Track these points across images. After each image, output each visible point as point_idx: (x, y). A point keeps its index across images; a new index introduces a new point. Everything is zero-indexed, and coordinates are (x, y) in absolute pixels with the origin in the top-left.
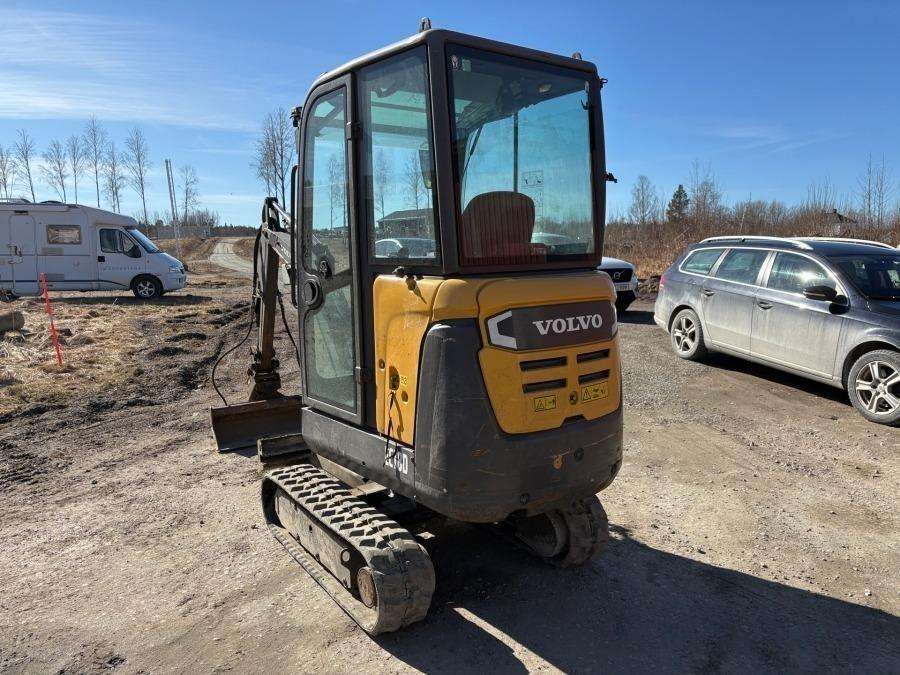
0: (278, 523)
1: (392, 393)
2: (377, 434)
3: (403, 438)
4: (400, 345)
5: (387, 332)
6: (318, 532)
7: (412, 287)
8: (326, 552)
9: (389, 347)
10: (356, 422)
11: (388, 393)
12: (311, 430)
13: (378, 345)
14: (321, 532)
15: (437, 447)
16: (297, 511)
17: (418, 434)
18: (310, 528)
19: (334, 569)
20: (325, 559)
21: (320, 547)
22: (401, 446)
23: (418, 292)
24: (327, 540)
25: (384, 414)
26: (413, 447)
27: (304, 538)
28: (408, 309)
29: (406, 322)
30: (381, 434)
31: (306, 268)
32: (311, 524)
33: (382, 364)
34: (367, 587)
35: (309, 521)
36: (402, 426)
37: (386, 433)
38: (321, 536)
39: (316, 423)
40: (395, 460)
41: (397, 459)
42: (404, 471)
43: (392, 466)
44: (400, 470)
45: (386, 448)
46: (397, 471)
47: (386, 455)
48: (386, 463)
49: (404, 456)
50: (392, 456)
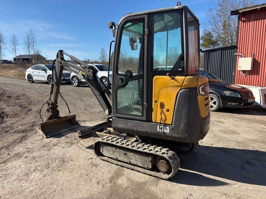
0: (103, 155)
1: (162, 110)
2: (153, 122)
3: (167, 122)
4: (166, 96)
5: (159, 92)
6: (130, 154)
7: (173, 79)
8: (135, 160)
9: (160, 97)
10: (143, 120)
11: (159, 110)
12: (117, 124)
13: (154, 96)
14: (133, 154)
15: (184, 124)
16: (116, 149)
17: (175, 121)
18: (125, 154)
19: (140, 165)
20: (135, 162)
21: (132, 159)
22: (165, 125)
23: (176, 80)
24: (137, 156)
25: (157, 116)
26: (172, 125)
27: (121, 158)
28: (171, 85)
29: (169, 89)
30: (155, 123)
31: (118, 74)
32: (126, 152)
33: (156, 102)
34: (164, 166)
35: (125, 152)
36: (166, 120)
37: (157, 122)
38: (132, 155)
39: (120, 122)
40: (163, 129)
41: (164, 129)
42: (167, 132)
43: (161, 131)
44: (165, 132)
45: (158, 126)
46: (164, 132)
47: (158, 128)
48: (158, 130)
49: (167, 128)
50: (161, 128)
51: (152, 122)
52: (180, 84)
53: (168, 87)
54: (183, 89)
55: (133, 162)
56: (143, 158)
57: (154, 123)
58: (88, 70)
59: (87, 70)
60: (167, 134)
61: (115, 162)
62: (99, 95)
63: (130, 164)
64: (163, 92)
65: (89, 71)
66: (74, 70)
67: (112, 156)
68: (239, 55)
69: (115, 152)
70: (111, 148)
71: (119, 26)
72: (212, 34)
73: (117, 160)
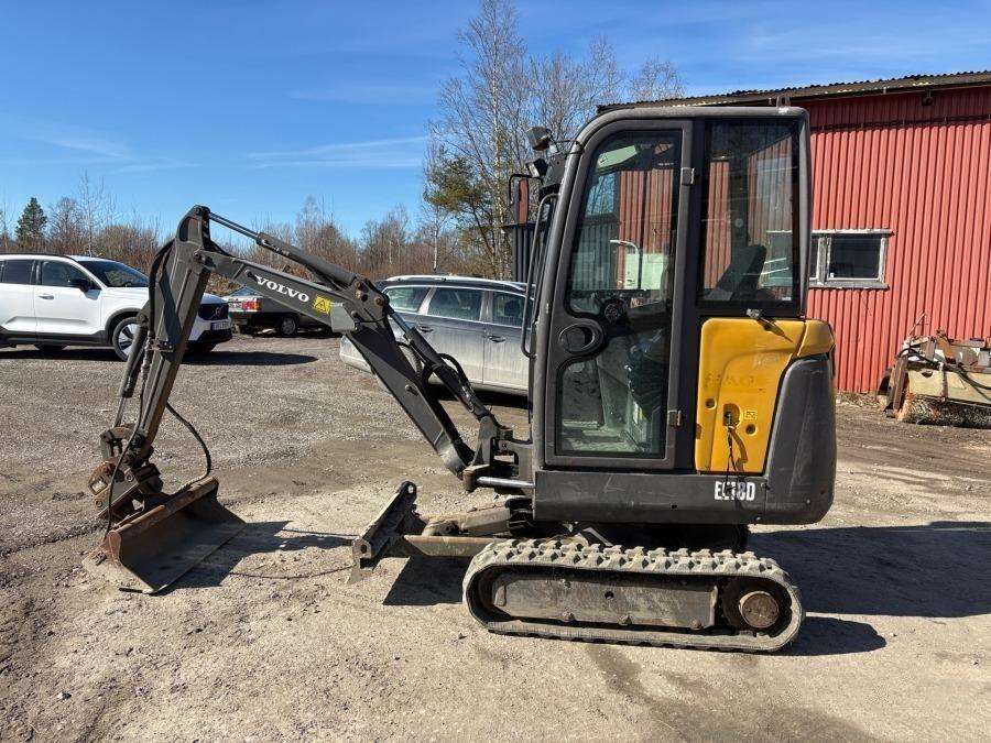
1: (732, 428)
2: (695, 473)
3: (747, 468)
4: (745, 381)
5: (724, 371)
6: (629, 593)
7: (767, 328)
8: (649, 609)
9: (725, 386)
10: (665, 467)
11: (721, 431)
12: (558, 492)
13: (705, 386)
14: (640, 590)
15: (802, 466)
16: (569, 585)
17: (774, 460)
18: (609, 594)
19: (668, 621)
20: (646, 618)
21: (636, 608)
22: (743, 477)
23: (779, 332)
24: (657, 595)
25: (712, 451)
26: (762, 474)
27: (588, 612)
28: (763, 348)
29: (757, 361)
30: (702, 473)
31: (571, 312)
32: (613, 589)
33: (709, 403)
34: (764, 609)
35: (606, 588)
36: (744, 458)
37: (713, 469)
38: (639, 595)
39: (570, 483)
40: (733, 491)
41: (737, 490)
42: (748, 498)
43: (727, 498)
44: (742, 499)
45: (718, 483)
46: (737, 500)
47: (717, 490)
48: (717, 497)
49: (749, 484)
50: (728, 490)
51: (692, 470)
52: (793, 345)
53: (754, 353)
54: (799, 358)
55: (639, 616)
56: (680, 597)
57: (699, 475)
58: (359, 292)
59: (353, 295)
60: (749, 506)
61: (565, 631)
62: (410, 389)
63: (630, 626)
64: (734, 370)
65: (364, 298)
66: (280, 290)
67: (550, 613)
68: (623, 245)
69: (563, 597)
70: (543, 583)
71: (582, 147)
72: (470, 167)
73: (574, 623)
